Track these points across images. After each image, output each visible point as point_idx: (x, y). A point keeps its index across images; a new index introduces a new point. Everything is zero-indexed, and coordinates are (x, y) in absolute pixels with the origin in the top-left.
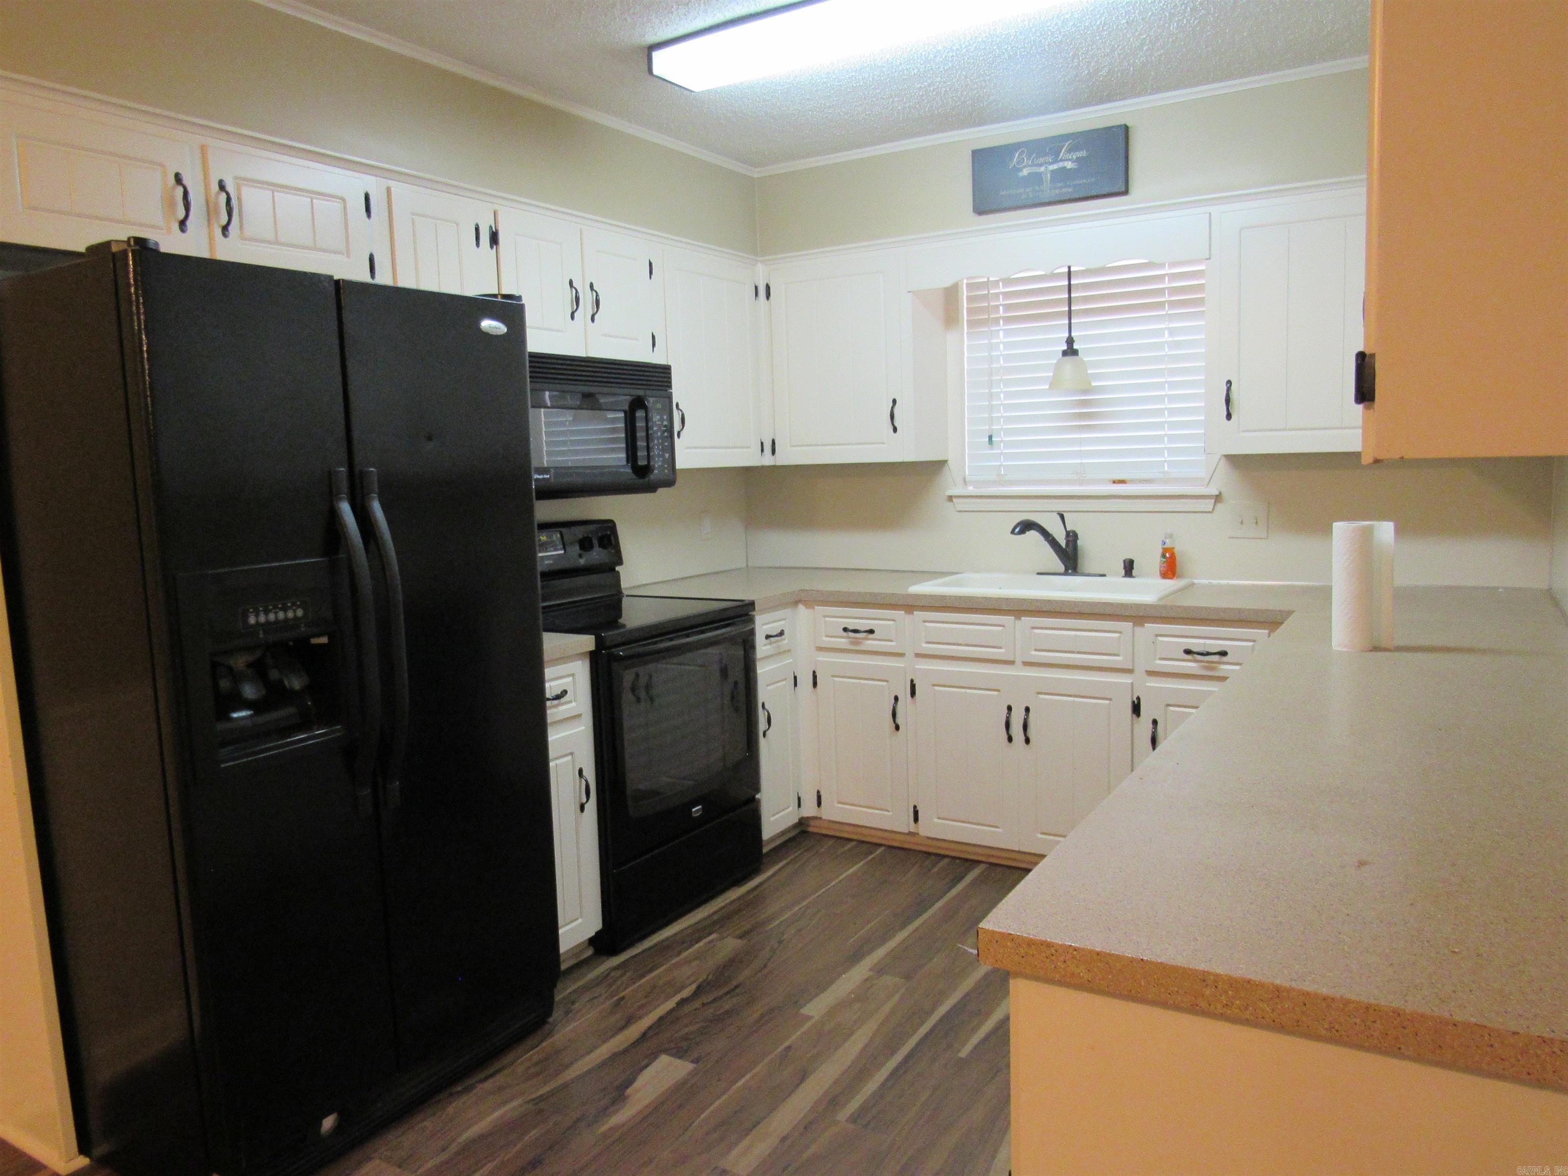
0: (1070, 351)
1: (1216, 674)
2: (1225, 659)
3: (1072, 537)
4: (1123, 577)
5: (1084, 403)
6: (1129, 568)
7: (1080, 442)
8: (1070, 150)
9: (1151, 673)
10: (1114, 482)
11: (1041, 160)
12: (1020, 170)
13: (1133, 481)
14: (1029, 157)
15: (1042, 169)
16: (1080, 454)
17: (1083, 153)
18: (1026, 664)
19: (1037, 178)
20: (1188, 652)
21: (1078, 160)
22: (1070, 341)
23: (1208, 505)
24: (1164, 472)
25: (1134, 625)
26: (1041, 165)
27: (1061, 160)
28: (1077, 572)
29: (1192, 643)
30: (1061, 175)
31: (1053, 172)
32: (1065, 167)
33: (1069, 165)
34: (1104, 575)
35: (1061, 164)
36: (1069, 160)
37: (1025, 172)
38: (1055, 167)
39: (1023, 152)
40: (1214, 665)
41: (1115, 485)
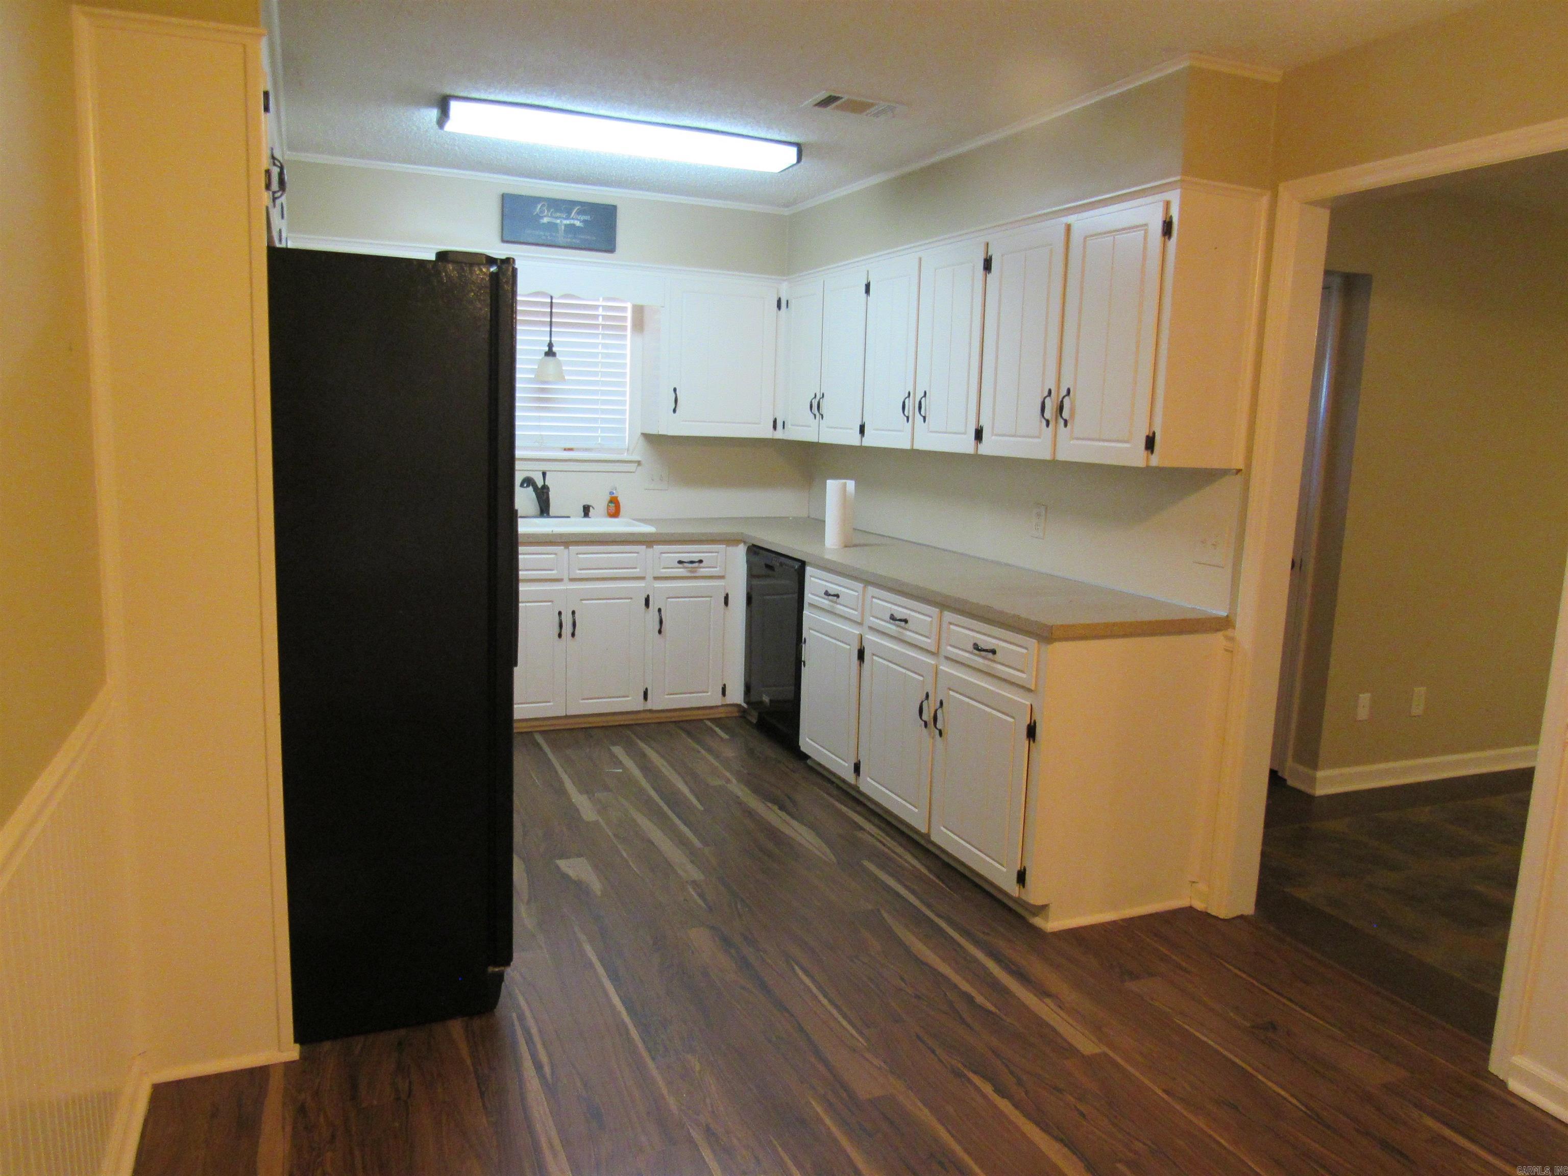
0: (550, 353)
1: (697, 575)
2: (702, 565)
3: (545, 488)
4: (583, 518)
5: (543, 390)
6: (586, 510)
7: (540, 419)
8: (578, 213)
9: (656, 578)
10: (565, 450)
11: (558, 214)
12: (542, 217)
13: (579, 450)
14: (548, 211)
15: (558, 221)
16: (539, 428)
17: (587, 218)
18: (572, 580)
19: (552, 227)
20: (680, 562)
21: (584, 221)
22: (550, 345)
23: (632, 467)
24: (599, 444)
25: (646, 547)
26: (557, 218)
27: (573, 219)
28: (548, 513)
29: (682, 557)
30: (571, 228)
31: (566, 226)
32: (574, 225)
33: (578, 223)
34: (568, 517)
35: (572, 222)
36: (578, 220)
37: (545, 220)
38: (568, 222)
39: (543, 205)
40: (695, 569)
41: (565, 452)
